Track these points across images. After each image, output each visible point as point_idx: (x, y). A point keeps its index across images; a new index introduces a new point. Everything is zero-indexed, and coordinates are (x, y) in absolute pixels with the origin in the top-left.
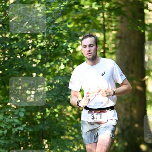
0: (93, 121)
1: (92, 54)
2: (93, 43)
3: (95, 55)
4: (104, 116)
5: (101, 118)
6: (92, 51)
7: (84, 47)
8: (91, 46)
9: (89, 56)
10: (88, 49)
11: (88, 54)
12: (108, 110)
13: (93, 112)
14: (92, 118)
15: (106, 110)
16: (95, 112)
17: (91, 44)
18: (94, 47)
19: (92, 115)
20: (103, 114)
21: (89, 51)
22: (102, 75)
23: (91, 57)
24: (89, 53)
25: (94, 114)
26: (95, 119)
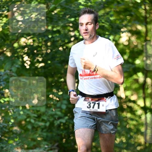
0: (88, 110)
1: (89, 34)
2: (92, 20)
5: (99, 108)
7: (81, 24)
8: (89, 24)
9: (86, 35)
13: (90, 99)
14: (88, 107)
15: (105, 98)
17: (89, 21)
19: (88, 103)
20: (101, 103)
21: (86, 30)
22: (94, 56)
24: (86, 31)
25: (91, 102)
26: (91, 108)
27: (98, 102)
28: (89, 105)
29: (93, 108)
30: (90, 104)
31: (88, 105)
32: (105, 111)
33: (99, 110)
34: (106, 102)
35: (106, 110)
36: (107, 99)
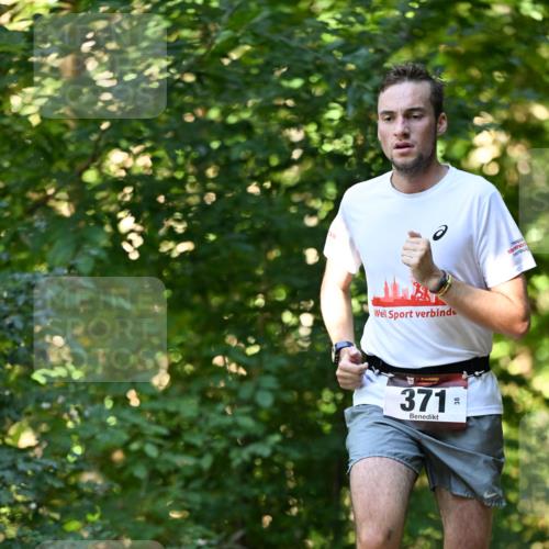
0: (405, 416)
1: (415, 149)
2: (425, 103)
3: (427, 154)
4: (457, 400)
5: (442, 409)
6: (414, 137)
7: (387, 116)
8: (416, 114)
11: (398, 147)
12: (471, 373)
13: (411, 380)
14: (403, 407)
15: (465, 375)
16: (417, 383)
17: (416, 106)
18: (426, 121)
19: (404, 393)
20: (452, 392)
21: (406, 135)
22: (435, 238)
23: (410, 160)
24: (404, 141)
25: (416, 389)
26: (416, 411)
27: (438, 390)
28: (410, 399)
29: (423, 408)
30: (412, 395)
31: (403, 400)
32: (464, 421)
33: (444, 418)
34: (466, 387)
35: (468, 418)
36: (471, 379)
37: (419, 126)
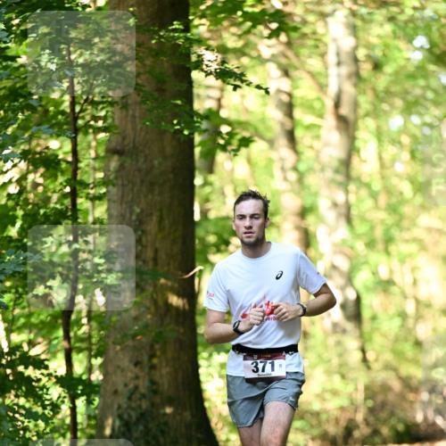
0: (255, 375)
1: (254, 235)
2: (260, 211)
3: (260, 237)
4: (280, 366)
5: (273, 370)
6: (255, 229)
7: (241, 217)
8: (256, 217)
9: (249, 237)
10: (247, 222)
11: (246, 233)
12: (287, 352)
13: (256, 357)
14: (253, 371)
15: (284, 353)
16: (259, 358)
17: (256, 212)
18: (260, 221)
19: (253, 363)
20: (277, 362)
21: (250, 227)
22: (277, 278)
23: (252, 240)
24: (249, 230)
25: (259, 361)
26: (260, 372)
28: (256, 367)
29: (263, 371)
30: (257, 364)
31: (253, 367)
33: (274, 374)
34: (285, 359)
36: (287, 356)
37: (258, 223)
